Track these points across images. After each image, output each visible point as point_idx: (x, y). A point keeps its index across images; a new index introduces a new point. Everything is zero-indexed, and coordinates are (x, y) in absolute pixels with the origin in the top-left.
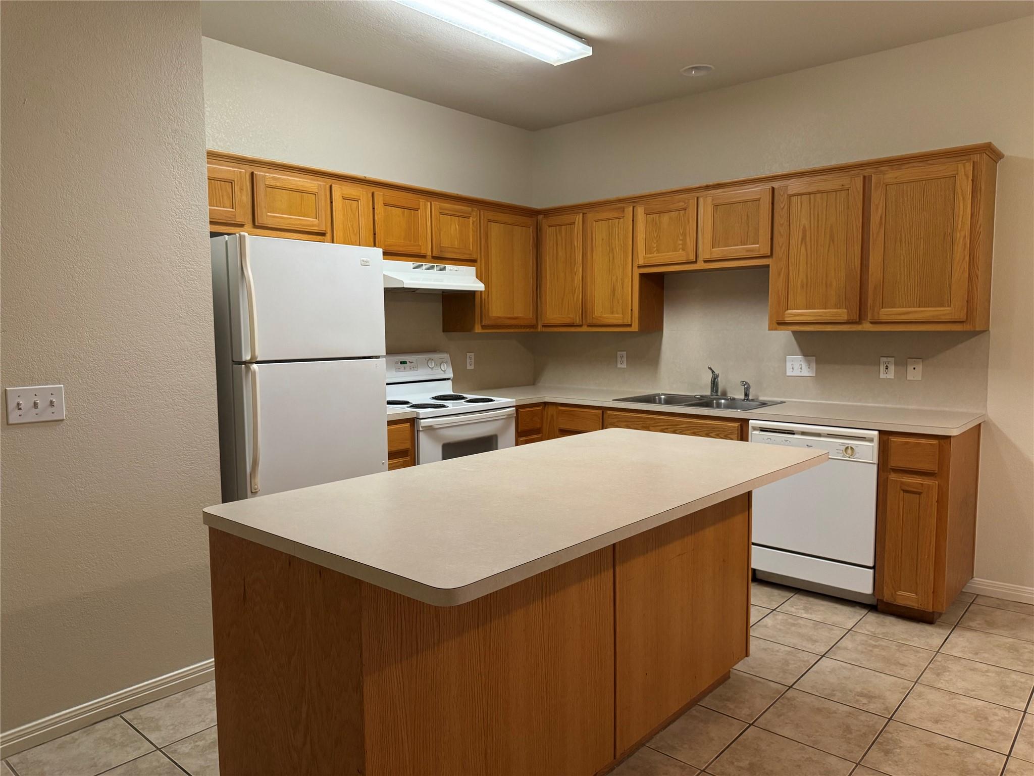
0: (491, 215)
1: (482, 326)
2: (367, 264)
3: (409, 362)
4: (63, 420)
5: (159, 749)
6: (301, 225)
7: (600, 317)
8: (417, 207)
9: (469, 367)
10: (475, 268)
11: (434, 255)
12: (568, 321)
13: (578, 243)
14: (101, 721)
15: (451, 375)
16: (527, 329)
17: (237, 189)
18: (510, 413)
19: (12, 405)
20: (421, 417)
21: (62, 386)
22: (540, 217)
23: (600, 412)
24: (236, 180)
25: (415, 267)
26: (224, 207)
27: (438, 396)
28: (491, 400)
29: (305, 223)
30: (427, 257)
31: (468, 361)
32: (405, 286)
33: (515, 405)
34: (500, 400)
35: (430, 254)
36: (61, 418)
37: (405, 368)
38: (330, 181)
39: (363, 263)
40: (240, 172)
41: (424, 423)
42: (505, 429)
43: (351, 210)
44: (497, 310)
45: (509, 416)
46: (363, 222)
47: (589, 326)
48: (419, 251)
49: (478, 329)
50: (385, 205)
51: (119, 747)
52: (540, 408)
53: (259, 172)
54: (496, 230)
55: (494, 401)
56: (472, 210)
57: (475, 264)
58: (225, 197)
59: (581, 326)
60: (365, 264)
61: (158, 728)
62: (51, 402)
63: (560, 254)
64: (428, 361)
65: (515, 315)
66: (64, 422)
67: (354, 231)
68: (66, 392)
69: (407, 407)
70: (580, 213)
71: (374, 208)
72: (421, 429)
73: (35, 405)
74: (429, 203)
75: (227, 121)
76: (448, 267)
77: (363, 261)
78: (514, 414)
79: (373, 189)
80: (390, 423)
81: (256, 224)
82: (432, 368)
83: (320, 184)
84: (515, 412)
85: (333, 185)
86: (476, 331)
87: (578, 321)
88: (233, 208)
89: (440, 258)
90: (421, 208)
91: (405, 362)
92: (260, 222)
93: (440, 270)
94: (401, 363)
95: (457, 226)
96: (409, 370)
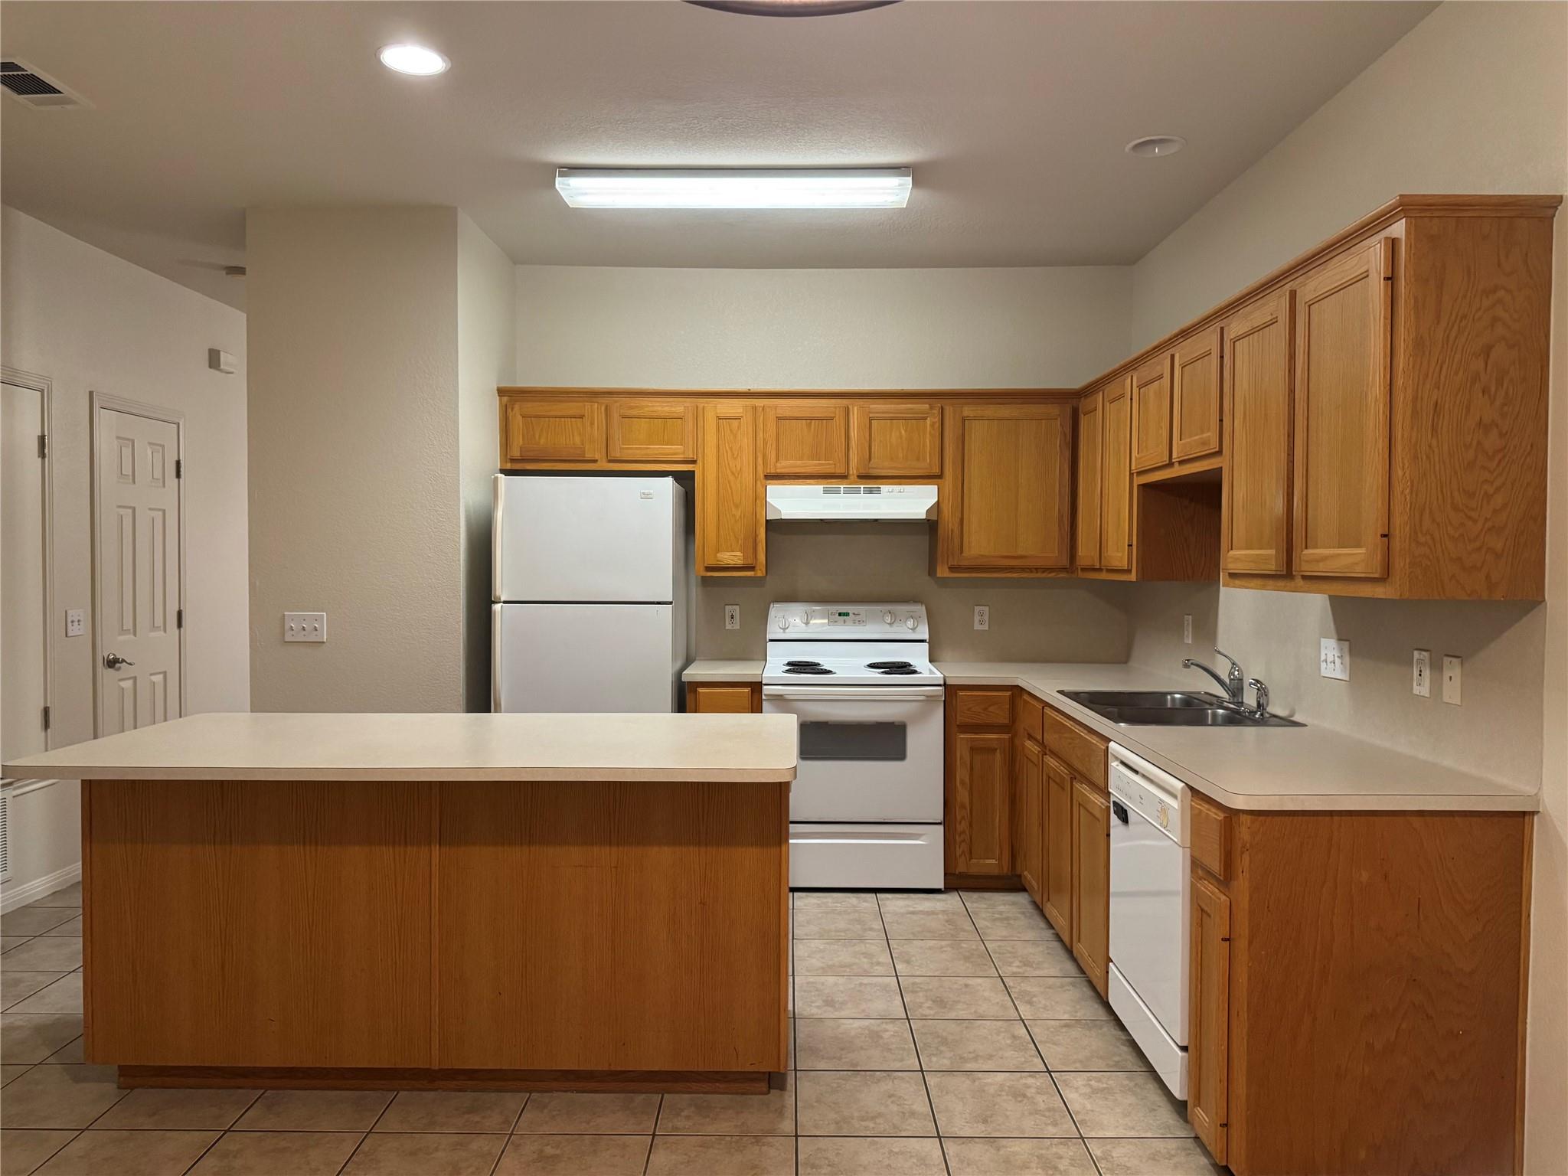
0: (968, 411)
1: (949, 568)
2: (650, 497)
3: (854, 614)
4: (323, 642)
6: (659, 454)
7: (1111, 557)
8: (833, 414)
10: (935, 486)
11: (861, 474)
13: (1099, 439)
15: (926, 637)
16: (1050, 573)
17: (588, 423)
18: (931, 694)
19: (286, 627)
21: (325, 614)
22: (1078, 401)
23: (1041, 707)
24: (586, 415)
25: (826, 491)
28: (916, 673)
29: (666, 451)
30: (849, 477)
31: (977, 618)
33: (942, 682)
35: (854, 473)
36: (321, 641)
37: (845, 622)
38: (701, 401)
40: (592, 406)
42: (922, 716)
43: (731, 430)
44: (979, 544)
45: (930, 699)
47: (1105, 571)
48: (833, 471)
49: (944, 572)
50: (778, 417)
52: (1007, 693)
53: (616, 403)
54: (978, 431)
56: (931, 408)
57: (937, 481)
58: (576, 434)
59: (1099, 570)
60: (646, 496)
62: (316, 627)
64: (887, 614)
65: (1020, 552)
66: (324, 645)
67: (733, 455)
68: (328, 620)
70: (1100, 390)
73: (303, 628)
74: (851, 408)
76: (885, 488)
77: (644, 494)
78: (941, 696)
79: (763, 401)
81: (610, 458)
82: (894, 625)
83: (684, 405)
84: (944, 693)
85: (705, 405)
86: (941, 575)
87: (1097, 563)
88: (583, 445)
89: (871, 478)
90: (837, 415)
91: (847, 614)
92: (617, 455)
93: (871, 492)
94: (840, 614)
95: (903, 432)
96: (852, 624)
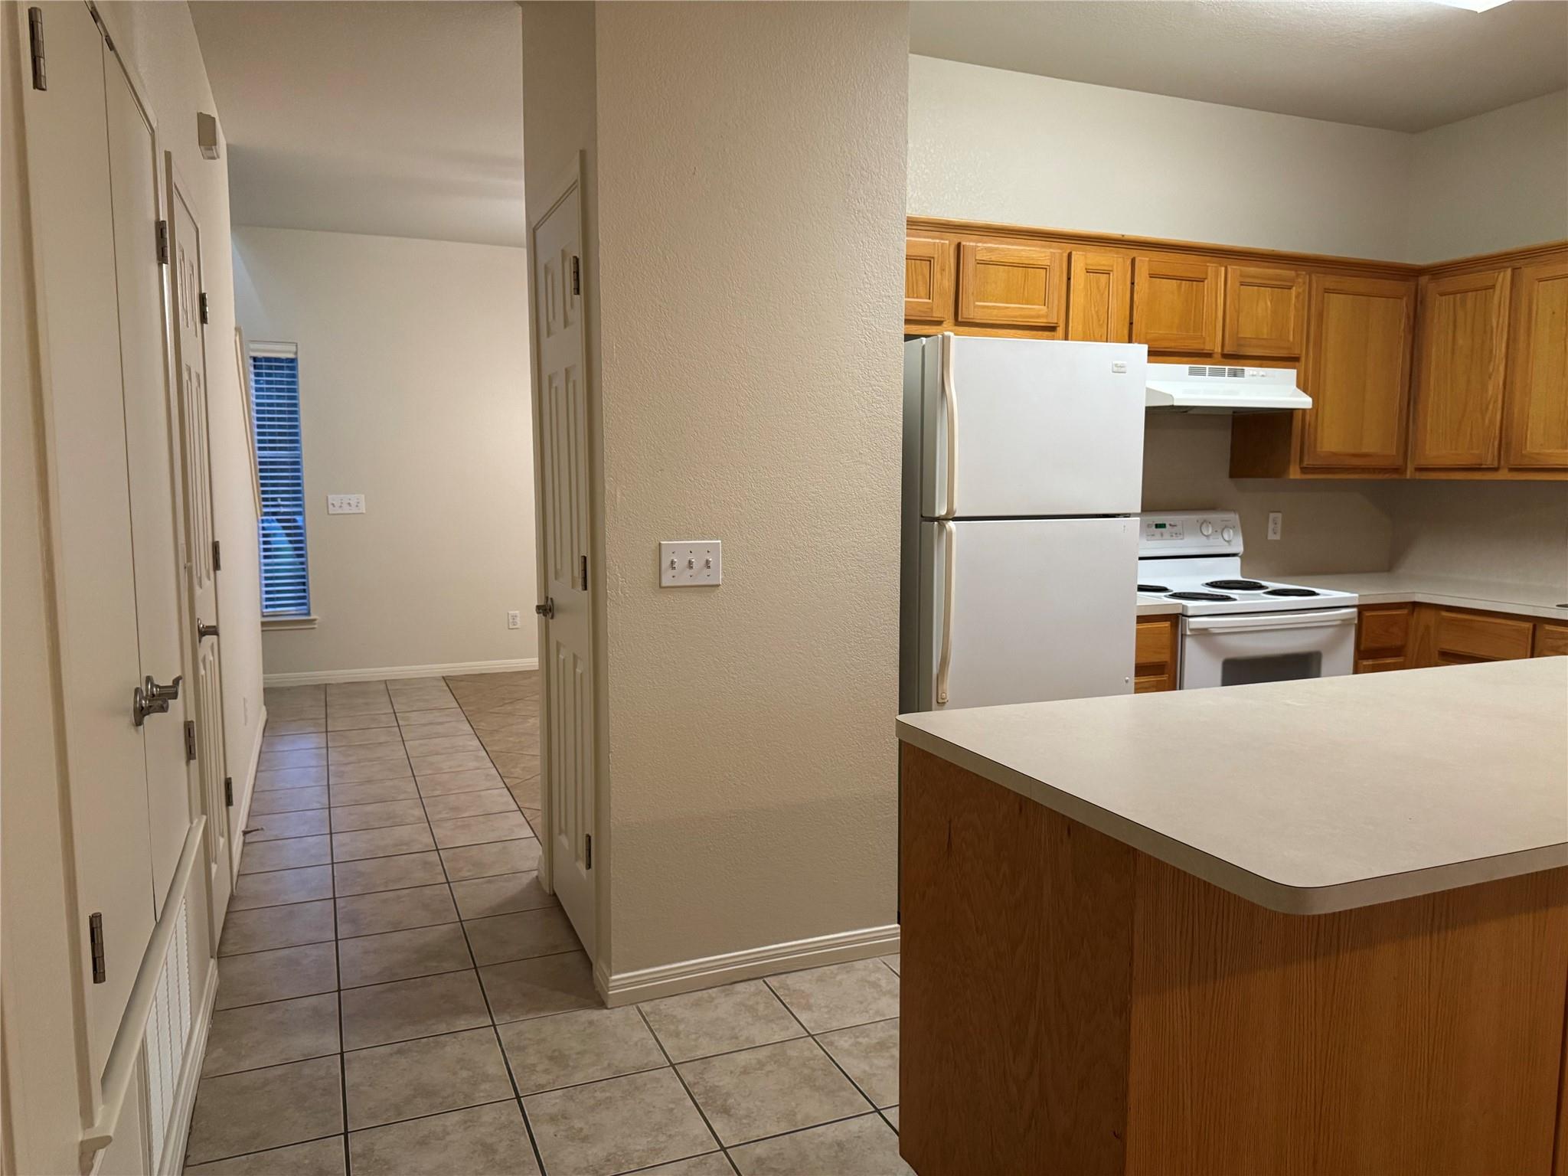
0: (1330, 281)
1: (1301, 468)
2: (1123, 369)
3: (1170, 525)
4: (718, 586)
5: (812, 1036)
6: (1021, 316)
7: (1538, 454)
8: (1202, 276)
9: (1271, 536)
10: (1295, 371)
11: (1225, 352)
12: (1465, 460)
13: (1499, 319)
14: (741, 981)
15: (1239, 548)
16: (1385, 473)
17: (937, 268)
18: (1346, 617)
19: (665, 564)
20: (1190, 613)
21: (720, 541)
22: (1424, 280)
23: (1529, 625)
24: (936, 256)
25: (1192, 372)
26: (917, 297)
27: (1216, 582)
28: (1313, 594)
29: (1027, 313)
30: (1215, 356)
31: (1271, 526)
32: (1176, 403)
33: (1356, 603)
34: (1327, 595)
35: (1220, 351)
36: (717, 583)
37: (1162, 535)
38: (1068, 247)
39: (1115, 369)
40: (943, 244)
41: (1194, 623)
42: (1335, 644)
43: (1098, 288)
44: (1331, 441)
45: (1345, 623)
46: (1114, 304)
47: (1511, 470)
48: (1202, 347)
49: (1294, 473)
50: (1152, 276)
51: (762, 1021)
52: (1405, 612)
53: (969, 242)
54: (1337, 305)
55: (1318, 594)
56: (1299, 275)
57: (1297, 364)
58: (920, 283)
59: (1496, 469)
60: (1119, 370)
61: (808, 1007)
62: (707, 562)
63: (1460, 342)
64: (1202, 523)
65: (1365, 450)
66: (718, 589)
67: (1099, 321)
68: (724, 550)
69: (1165, 596)
70: (1508, 267)
71: (1133, 284)
72: (1188, 633)
73: (690, 564)
74: (1223, 269)
75: (926, 171)
76: (1249, 371)
77: (1116, 365)
78: (1354, 618)
79: (1134, 253)
80: (1141, 619)
81: (960, 319)
82: (1207, 536)
83: (1054, 253)
84: (1356, 615)
85: (1074, 253)
86: (1292, 477)
87: (1490, 461)
88: (930, 299)
89: (1236, 357)
90: (1209, 278)
91: (1163, 526)
92: (965, 316)
93: (1235, 376)
94: (1157, 526)
95: (1269, 303)
96: (1169, 537)
